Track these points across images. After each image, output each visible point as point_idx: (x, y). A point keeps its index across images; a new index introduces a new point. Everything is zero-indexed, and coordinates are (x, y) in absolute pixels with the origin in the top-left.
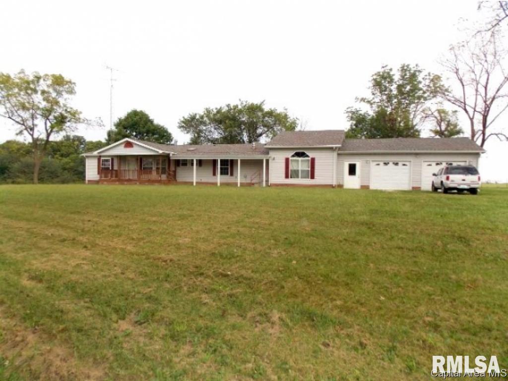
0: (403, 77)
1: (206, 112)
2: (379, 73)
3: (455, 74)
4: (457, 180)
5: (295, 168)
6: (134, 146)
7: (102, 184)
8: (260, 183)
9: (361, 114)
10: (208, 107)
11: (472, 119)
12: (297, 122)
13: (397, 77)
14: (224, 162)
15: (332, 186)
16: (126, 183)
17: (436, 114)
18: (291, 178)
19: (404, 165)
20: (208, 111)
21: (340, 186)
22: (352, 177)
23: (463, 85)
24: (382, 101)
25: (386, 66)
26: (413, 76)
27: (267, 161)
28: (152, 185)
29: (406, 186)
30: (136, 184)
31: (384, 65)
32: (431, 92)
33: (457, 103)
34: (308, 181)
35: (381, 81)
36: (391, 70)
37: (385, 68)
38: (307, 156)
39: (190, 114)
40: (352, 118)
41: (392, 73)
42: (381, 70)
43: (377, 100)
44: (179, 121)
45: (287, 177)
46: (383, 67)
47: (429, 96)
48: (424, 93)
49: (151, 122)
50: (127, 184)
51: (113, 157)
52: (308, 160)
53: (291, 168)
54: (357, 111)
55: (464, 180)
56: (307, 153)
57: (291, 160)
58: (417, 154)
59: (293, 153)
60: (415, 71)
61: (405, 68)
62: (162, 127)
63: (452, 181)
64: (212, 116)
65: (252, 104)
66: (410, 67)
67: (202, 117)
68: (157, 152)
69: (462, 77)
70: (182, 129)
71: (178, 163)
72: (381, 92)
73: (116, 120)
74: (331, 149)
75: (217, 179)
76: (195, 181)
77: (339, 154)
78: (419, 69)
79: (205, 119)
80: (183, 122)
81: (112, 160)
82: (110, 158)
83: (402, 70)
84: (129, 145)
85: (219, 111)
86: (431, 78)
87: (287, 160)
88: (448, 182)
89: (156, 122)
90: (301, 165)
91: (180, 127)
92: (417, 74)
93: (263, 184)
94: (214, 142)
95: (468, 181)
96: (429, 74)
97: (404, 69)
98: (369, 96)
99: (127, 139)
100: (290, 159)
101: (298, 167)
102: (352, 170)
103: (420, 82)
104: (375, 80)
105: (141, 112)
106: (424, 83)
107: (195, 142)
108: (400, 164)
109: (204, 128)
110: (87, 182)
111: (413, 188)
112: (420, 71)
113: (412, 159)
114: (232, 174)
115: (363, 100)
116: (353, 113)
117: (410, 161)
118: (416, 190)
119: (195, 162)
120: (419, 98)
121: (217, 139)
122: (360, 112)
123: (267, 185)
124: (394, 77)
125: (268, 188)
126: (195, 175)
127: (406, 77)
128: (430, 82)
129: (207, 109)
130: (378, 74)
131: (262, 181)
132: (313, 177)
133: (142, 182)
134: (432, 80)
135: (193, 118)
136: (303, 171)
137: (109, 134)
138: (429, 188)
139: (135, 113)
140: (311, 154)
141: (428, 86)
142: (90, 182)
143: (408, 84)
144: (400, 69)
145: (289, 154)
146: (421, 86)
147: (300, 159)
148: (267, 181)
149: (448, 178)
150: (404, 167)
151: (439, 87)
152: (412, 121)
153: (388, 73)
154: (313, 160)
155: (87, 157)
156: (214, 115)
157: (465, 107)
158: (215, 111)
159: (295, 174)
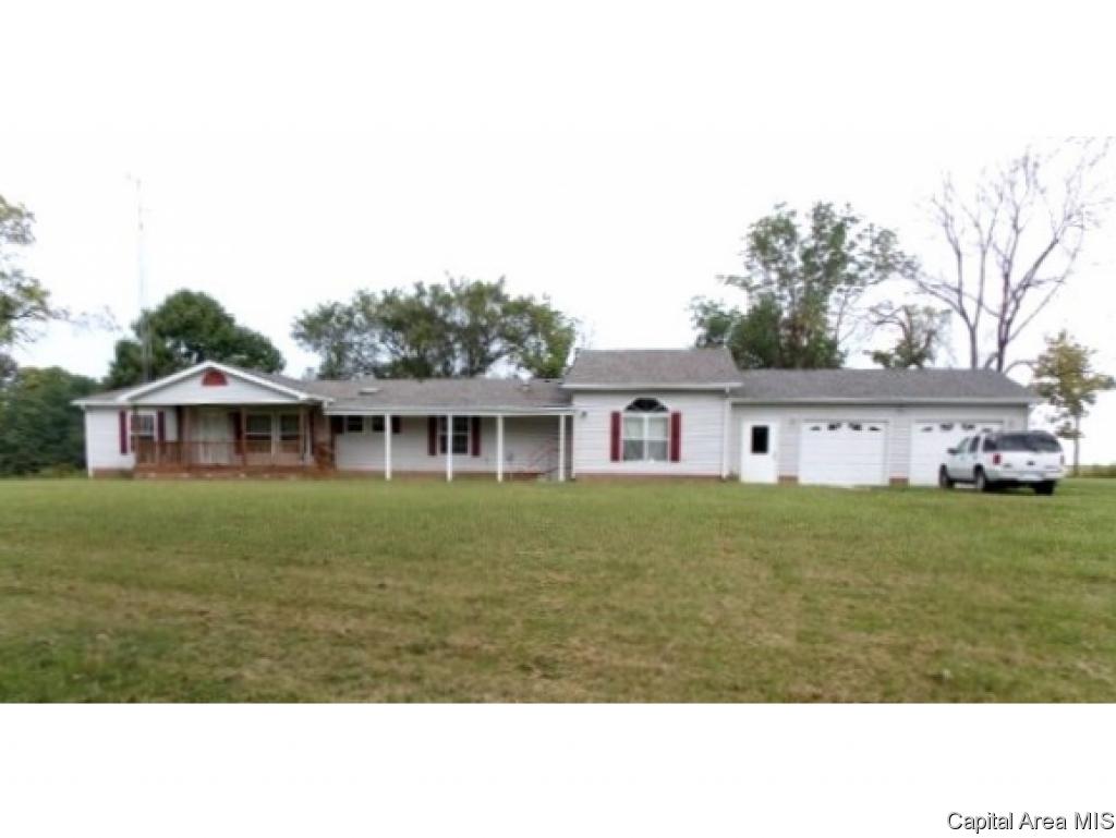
0: (818, 232)
1: (358, 300)
2: (767, 219)
3: (942, 229)
4: (1017, 463)
5: (634, 437)
6: (229, 380)
7: (145, 477)
8: (552, 471)
9: (722, 314)
10: (363, 289)
11: (973, 330)
12: (577, 328)
13: (805, 229)
14: (460, 422)
15: (719, 478)
16: (209, 475)
17: (902, 316)
18: (625, 458)
19: (874, 429)
20: (366, 300)
21: (733, 478)
22: (759, 457)
23: (959, 254)
24: (769, 282)
25: (784, 204)
26: (840, 230)
27: (569, 420)
28: (281, 478)
29: (876, 476)
30: (236, 476)
31: (779, 202)
32: (878, 268)
33: (940, 292)
34: (666, 467)
35: (768, 240)
36: (793, 213)
37: (781, 209)
38: (663, 409)
39: (321, 307)
40: (701, 322)
41: (794, 221)
42: (773, 214)
43: (757, 280)
44: (294, 321)
45: (615, 457)
46: (777, 207)
47: (872, 276)
48: (862, 268)
49: (230, 320)
50: (211, 479)
51: (162, 411)
52: (665, 420)
53: (623, 436)
54: (716, 306)
55: (1031, 463)
56: (663, 401)
57: (627, 420)
58: (900, 406)
59: (630, 401)
60: (845, 219)
61: (823, 211)
62: (258, 335)
63: (1008, 466)
64: (373, 310)
65: (479, 284)
66: (832, 208)
67: (350, 313)
68: (295, 397)
69: (957, 235)
70: (301, 340)
71: (340, 425)
72: (765, 263)
73: (135, 315)
74: (720, 393)
75: (445, 462)
76: (388, 469)
77: (735, 405)
78: (852, 214)
79: (359, 317)
80: (302, 323)
81: (161, 416)
82: (154, 414)
83: (815, 216)
84: (215, 378)
85: (390, 300)
86: (876, 235)
87: (616, 417)
88: (998, 468)
89: (240, 322)
90: (648, 429)
91: (297, 336)
92: (849, 224)
93: (557, 476)
94: (379, 372)
95: (1039, 464)
96: (872, 225)
97: (821, 214)
98: (743, 273)
99: (208, 364)
100: (624, 415)
101: (641, 433)
102: (760, 441)
103: (853, 245)
104: (755, 236)
105: (201, 295)
106: (859, 247)
107: (331, 373)
108: (865, 427)
109: (356, 339)
110: (90, 473)
111: (893, 481)
112: (853, 220)
113: (889, 415)
114: (476, 452)
115: (731, 280)
116: (706, 310)
117: (886, 422)
118: (899, 485)
119: (388, 424)
120: (851, 279)
121: (385, 368)
122: (720, 309)
123: (570, 478)
124: (798, 230)
125: (571, 484)
126: (389, 456)
127: (824, 231)
128: (872, 245)
129: (361, 293)
130: (765, 222)
131: (557, 468)
132: (675, 457)
133: (254, 473)
134: (876, 241)
135: (327, 315)
136: (652, 444)
137: (124, 350)
138: (933, 479)
139: (185, 299)
140: (671, 404)
141: (871, 254)
142: (103, 474)
143: (825, 248)
144: (812, 213)
145: (620, 405)
146: (853, 253)
147: (646, 416)
148: (568, 467)
149: (997, 460)
150: (874, 433)
151: (893, 256)
152: (837, 330)
153: (787, 222)
154: (676, 418)
155: (90, 408)
156: (380, 307)
157: (960, 301)
158: (380, 298)
159: (636, 450)
